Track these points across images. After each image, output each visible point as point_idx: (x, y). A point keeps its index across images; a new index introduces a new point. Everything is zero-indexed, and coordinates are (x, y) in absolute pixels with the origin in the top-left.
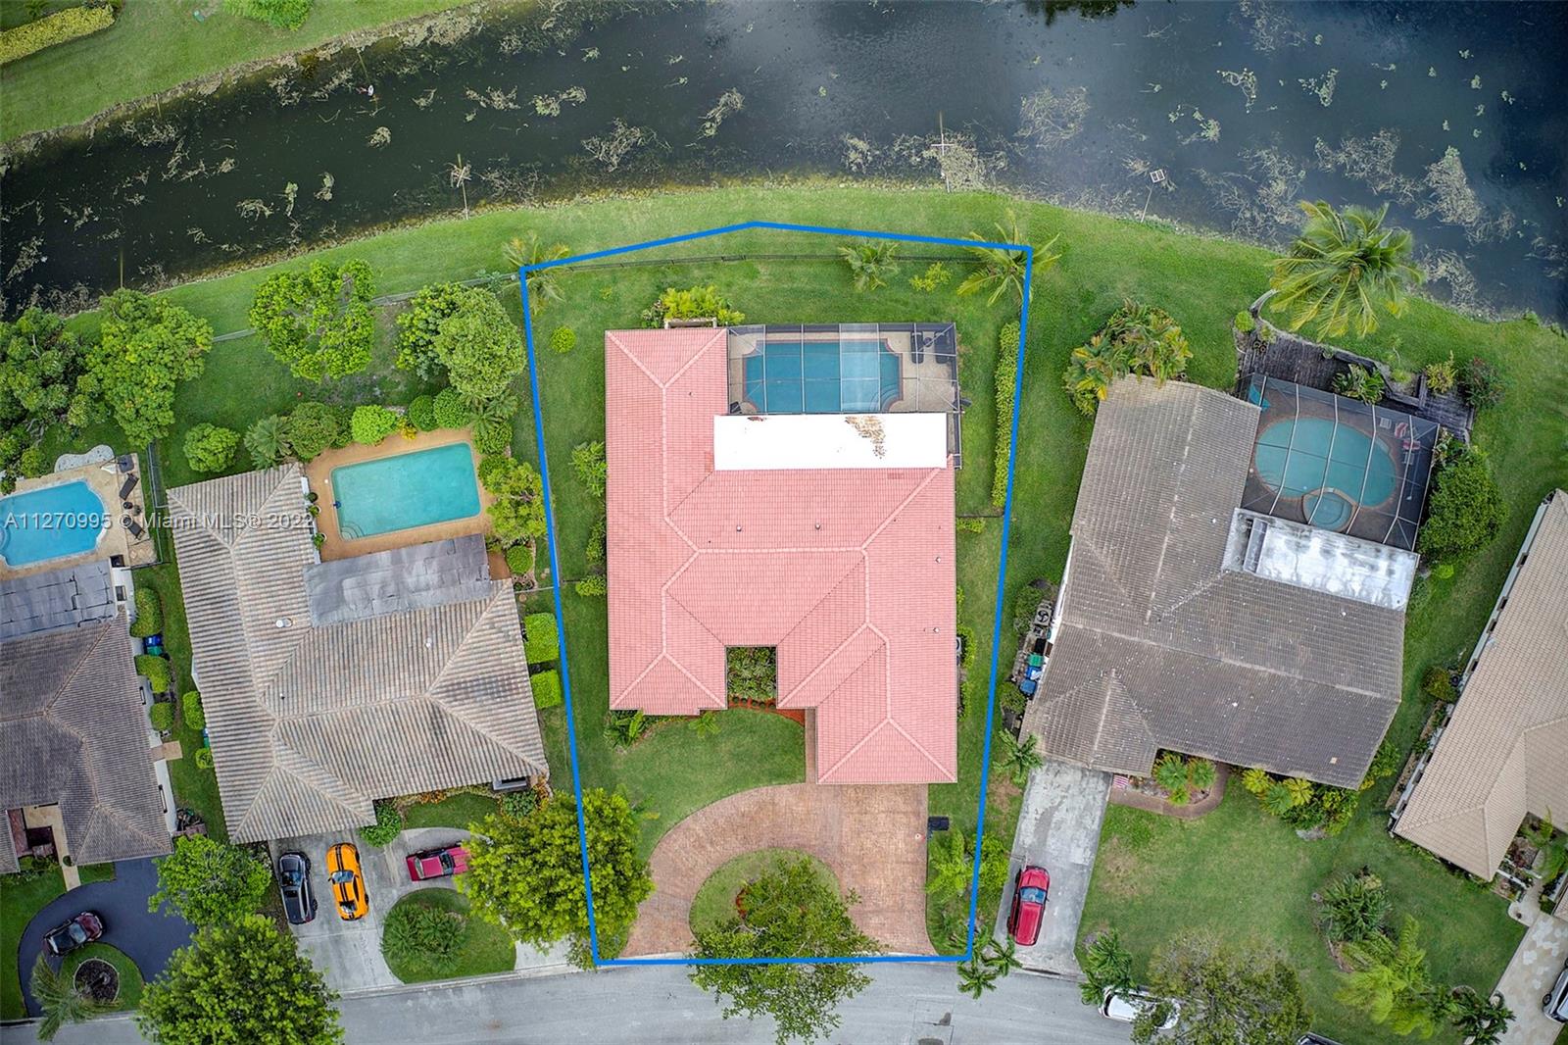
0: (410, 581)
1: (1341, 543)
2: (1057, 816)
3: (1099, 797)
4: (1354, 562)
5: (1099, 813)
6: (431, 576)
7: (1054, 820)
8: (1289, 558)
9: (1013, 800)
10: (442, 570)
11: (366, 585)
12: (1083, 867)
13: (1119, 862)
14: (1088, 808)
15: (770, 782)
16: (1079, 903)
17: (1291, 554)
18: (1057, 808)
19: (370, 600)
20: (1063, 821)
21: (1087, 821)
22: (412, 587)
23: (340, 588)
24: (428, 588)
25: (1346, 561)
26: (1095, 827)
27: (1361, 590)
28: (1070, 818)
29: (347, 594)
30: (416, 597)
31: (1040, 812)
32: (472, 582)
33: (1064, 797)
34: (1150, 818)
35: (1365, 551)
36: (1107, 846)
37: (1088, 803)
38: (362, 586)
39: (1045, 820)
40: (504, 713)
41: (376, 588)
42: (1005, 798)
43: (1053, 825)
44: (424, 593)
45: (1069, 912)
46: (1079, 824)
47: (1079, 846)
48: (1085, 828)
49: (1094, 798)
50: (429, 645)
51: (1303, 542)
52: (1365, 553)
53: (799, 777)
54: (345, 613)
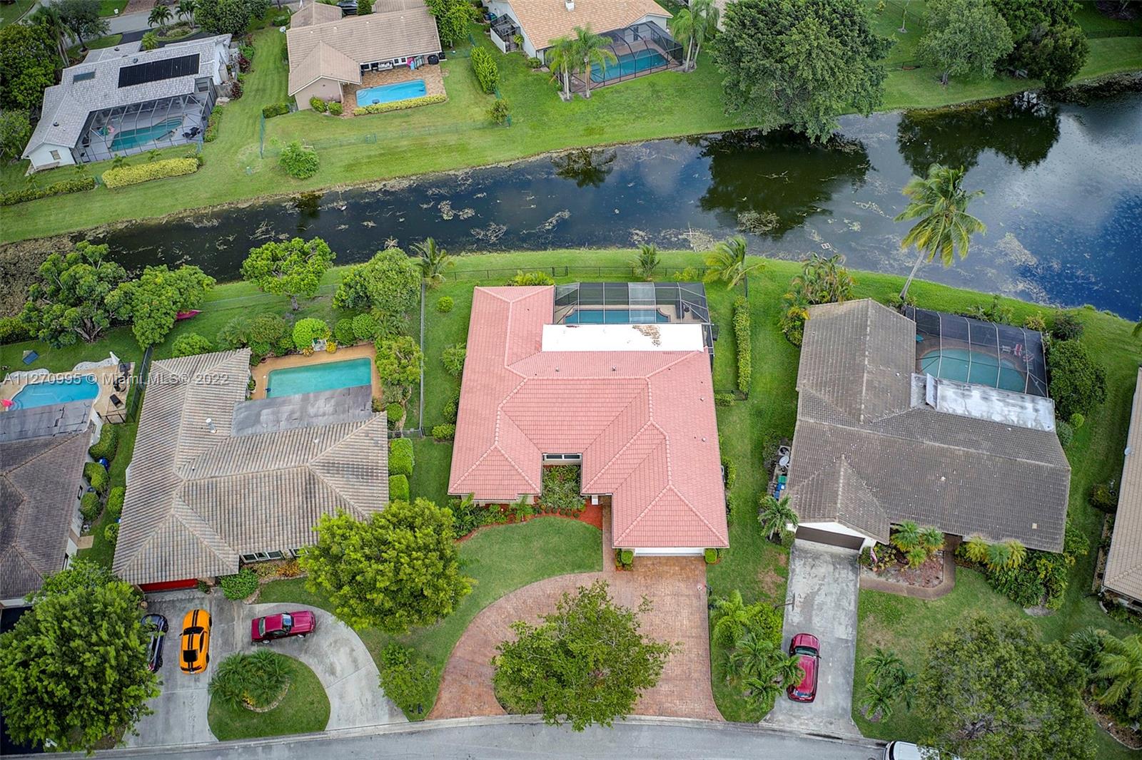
0: (312, 411)
1: (994, 395)
2: (818, 600)
3: (851, 585)
4: (1008, 404)
5: (853, 597)
6: (329, 408)
7: (816, 603)
8: (959, 402)
9: (779, 586)
10: (337, 404)
11: (278, 413)
12: (847, 641)
13: (878, 636)
14: (843, 593)
15: (573, 570)
16: (849, 673)
17: (960, 400)
18: (817, 593)
19: (278, 422)
20: (824, 603)
21: (845, 603)
22: (312, 415)
23: (259, 415)
24: (324, 415)
25: (1001, 404)
26: (852, 607)
27: (1018, 421)
28: (830, 601)
29: (263, 418)
30: (314, 420)
31: (803, 596)
32: (357, 411)
33: (821, 585)
34: (897, 598)
35: (1014, 398)
36: (864, 624)
37: (842, 589)
38: (276, 413)
39: (808, 602)
40: (365, 490)
41: (285, 416)
42: (772, 586)
43: (815, 607)
44: (320, 418)
45: (841, 680)
46: (838, 606)
47: (841, 624)
48: (843, 609)
49: (847, 585)
50: (316, 441)
51: (966, 393)
52: (1013, 399)
53: (598, 568)
54: (258, 429)
